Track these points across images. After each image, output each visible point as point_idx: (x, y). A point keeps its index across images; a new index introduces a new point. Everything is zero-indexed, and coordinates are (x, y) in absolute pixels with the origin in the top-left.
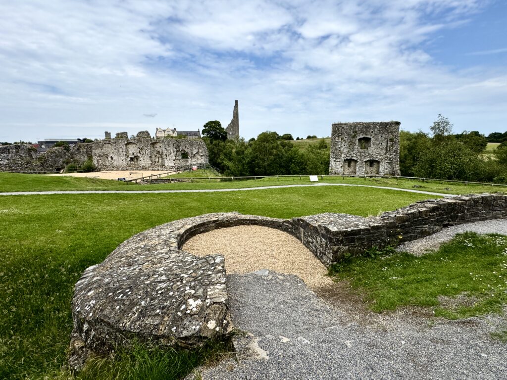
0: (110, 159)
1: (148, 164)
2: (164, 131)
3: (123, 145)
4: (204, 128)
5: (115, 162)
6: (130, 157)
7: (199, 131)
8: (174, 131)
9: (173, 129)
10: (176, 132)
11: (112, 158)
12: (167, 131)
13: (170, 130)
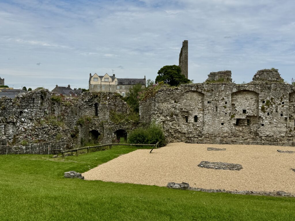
0: (191, 120)
1: (280, 132)
2: (101, 77)
3: (227, 96)
4: (158, 75)
5: (206, 127)
6: (237, 117)
7: (145, 79)
8: (113, 77)
9: (112, 75)
10: (116, 80)
11: (196, 118)
12: (105, 78)
13: (108, 77)
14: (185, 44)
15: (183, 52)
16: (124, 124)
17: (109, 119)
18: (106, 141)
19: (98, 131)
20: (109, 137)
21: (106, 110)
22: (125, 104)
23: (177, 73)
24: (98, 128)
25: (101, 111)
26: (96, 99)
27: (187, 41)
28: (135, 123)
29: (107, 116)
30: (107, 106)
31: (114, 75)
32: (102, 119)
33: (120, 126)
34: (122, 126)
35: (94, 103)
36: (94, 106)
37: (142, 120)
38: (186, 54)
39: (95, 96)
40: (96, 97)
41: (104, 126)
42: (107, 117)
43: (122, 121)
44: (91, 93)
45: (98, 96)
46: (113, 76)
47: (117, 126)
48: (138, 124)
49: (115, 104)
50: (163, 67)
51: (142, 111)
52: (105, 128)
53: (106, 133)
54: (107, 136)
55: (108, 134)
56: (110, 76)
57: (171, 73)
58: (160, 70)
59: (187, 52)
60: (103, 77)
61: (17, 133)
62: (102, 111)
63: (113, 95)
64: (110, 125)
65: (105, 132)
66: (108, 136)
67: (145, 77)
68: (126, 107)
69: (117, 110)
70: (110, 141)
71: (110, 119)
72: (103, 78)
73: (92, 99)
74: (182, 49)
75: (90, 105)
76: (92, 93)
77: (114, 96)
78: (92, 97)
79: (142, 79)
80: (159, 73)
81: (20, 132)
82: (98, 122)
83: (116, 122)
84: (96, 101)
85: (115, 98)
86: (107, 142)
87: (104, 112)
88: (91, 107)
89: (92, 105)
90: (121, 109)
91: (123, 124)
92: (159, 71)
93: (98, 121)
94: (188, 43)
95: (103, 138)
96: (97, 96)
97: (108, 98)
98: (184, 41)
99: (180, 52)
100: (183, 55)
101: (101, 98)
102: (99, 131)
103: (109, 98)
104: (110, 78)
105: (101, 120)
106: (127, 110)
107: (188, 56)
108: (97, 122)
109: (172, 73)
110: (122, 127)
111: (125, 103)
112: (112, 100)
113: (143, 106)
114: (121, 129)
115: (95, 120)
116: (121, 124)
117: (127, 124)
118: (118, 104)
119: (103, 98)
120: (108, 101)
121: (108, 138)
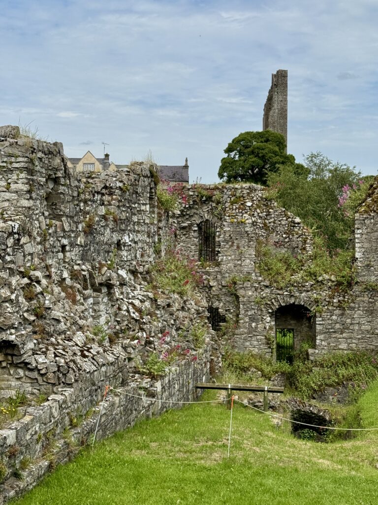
4: (226, 155)
8: (105, 162)
9: (103, 157)
12: (84, 164)
13: (93, 160)
14: (280, 80)
15: (275, 98)
16: (304, 287)
17: (254, 271)
18: (245, 339)
19: (217, 309)
20: (256, 328)
21: (244, 242)
22: (298, 223)
23: (277, 149)
24: (219, 300)
25: (227, 246)
26: (205, 208)
27: (286, 72)
28: (339, 284)
29: (248, 261)
30: (247, 229)
31: (107, 156)
32: (230, 271)
33: (291, 293)
34: (297, 294)
35: (198, 222)
36: (196, 229)
37: (364, 276)
38: (282, 104)
39: (204, 199)
40: (204, 202)
41: (241, 292)
42: (248, 264)
43: (297, 277)
44: (189, 189)
45: (211, 197)
46: (104, 159)
47: (280, 292)
48: (350, 285)
49: (265, 224)
50: (240, 135)
51: (366, 245)
52: (241, 299)
53: (246, 316)
54: (250, 325)
55: (252, 319)
56: (98, 159)
57: (263, 149)
58: (231, 142)
59: (286, 100)
60: (79, 160)
61: (118, 327)
62: (232, 246)
63: (260, 195)
64: (256, 290)
65: (242, 312)
66: (254, 325)
67: (187, 161)
68: (302, 235)
69: (272, 241)
70: (257, 340)
71: (257, 270)
72: (81, 163)
73: (193, 208)
74: (271, 91)
75: (184, 228)
76: (194, 188)
77: (262, 198)
78: (194, 201)
79: (179, 167)
80: (229, 150)
81: (126, 322)
82: (218, 281)
83: (276, 282)
84: (205, 213)
85: (266, 205)
86: (248, 344)
87: (238, 247)
88: (184, 235)
89: (190, 226)
90: (287, 240)
91: (300, 287)
92: (229, 144)
93: (219, 277)
94: (287, 76)
95: (237, 332)
96: (209, 199)
97: (249, 204)
98: (278, 72)
99: (266, 100)
100: (276, 106)
101: (227, 205)
102: (220, 310)
103: (252, 206)
104: (97, 163)
105: (227, 275)
106: (305, 242)
107: (286, 110)
108: (215, 279)
109: (264, 152)
110: (296, 297)
111: (298, 220)
112: (258, 211)
113: (369, 230)
114: (292, 301)
115: (208, 273)
116: (293, 285)
117: (312, 285)
118: (274, 223)
119: (232, 203)
120: (249, 215)
121: (252, 332)
